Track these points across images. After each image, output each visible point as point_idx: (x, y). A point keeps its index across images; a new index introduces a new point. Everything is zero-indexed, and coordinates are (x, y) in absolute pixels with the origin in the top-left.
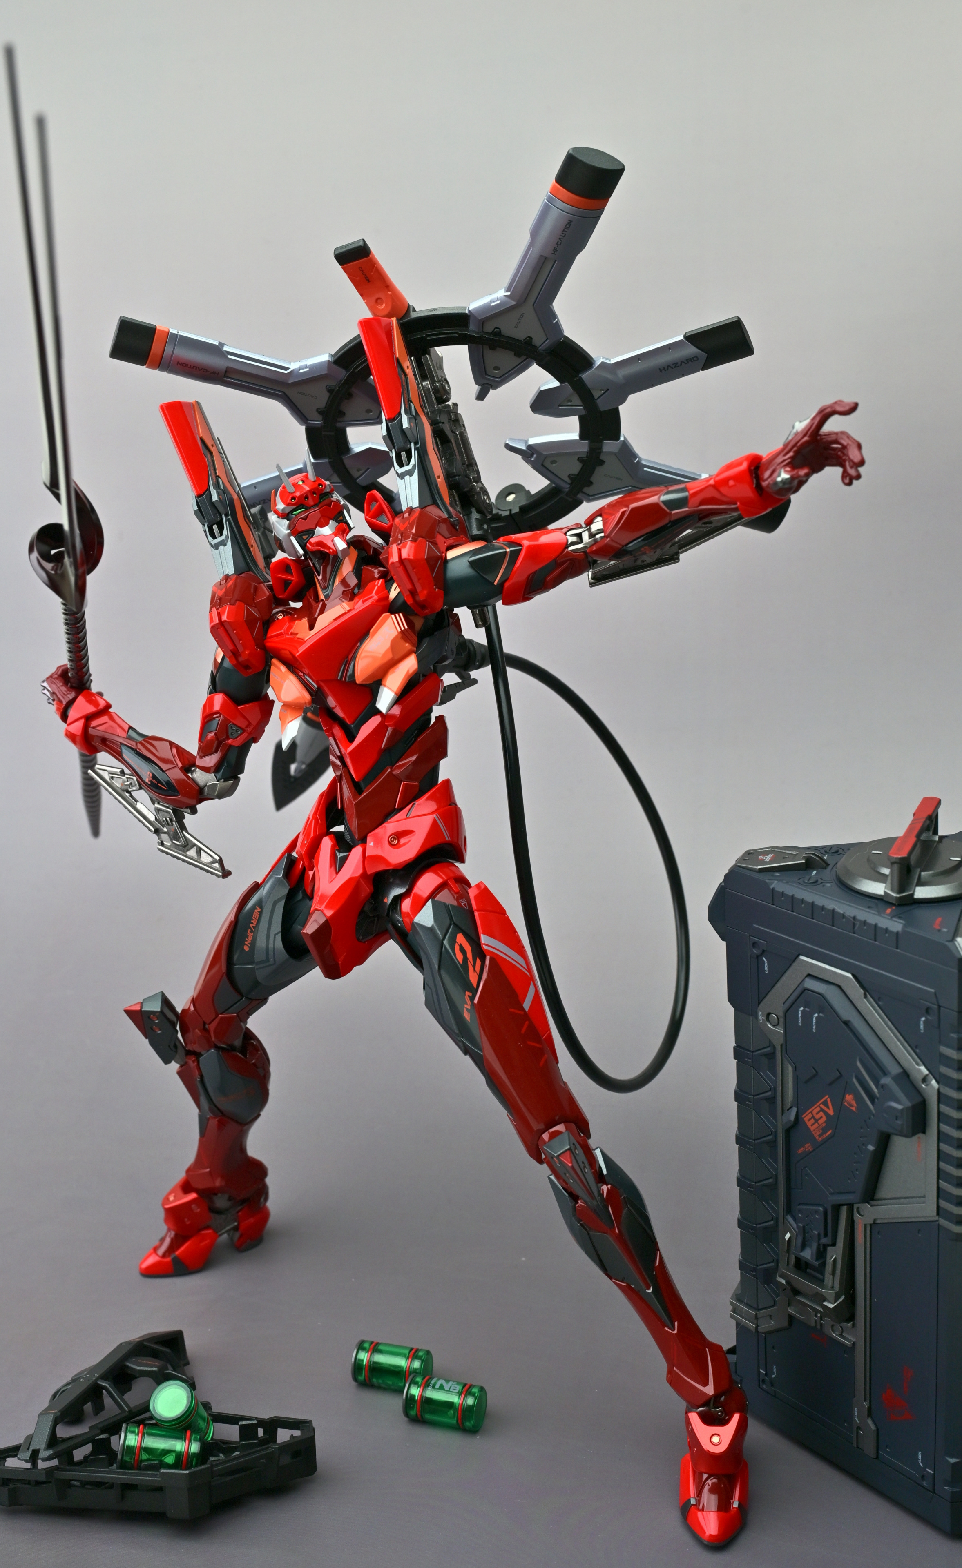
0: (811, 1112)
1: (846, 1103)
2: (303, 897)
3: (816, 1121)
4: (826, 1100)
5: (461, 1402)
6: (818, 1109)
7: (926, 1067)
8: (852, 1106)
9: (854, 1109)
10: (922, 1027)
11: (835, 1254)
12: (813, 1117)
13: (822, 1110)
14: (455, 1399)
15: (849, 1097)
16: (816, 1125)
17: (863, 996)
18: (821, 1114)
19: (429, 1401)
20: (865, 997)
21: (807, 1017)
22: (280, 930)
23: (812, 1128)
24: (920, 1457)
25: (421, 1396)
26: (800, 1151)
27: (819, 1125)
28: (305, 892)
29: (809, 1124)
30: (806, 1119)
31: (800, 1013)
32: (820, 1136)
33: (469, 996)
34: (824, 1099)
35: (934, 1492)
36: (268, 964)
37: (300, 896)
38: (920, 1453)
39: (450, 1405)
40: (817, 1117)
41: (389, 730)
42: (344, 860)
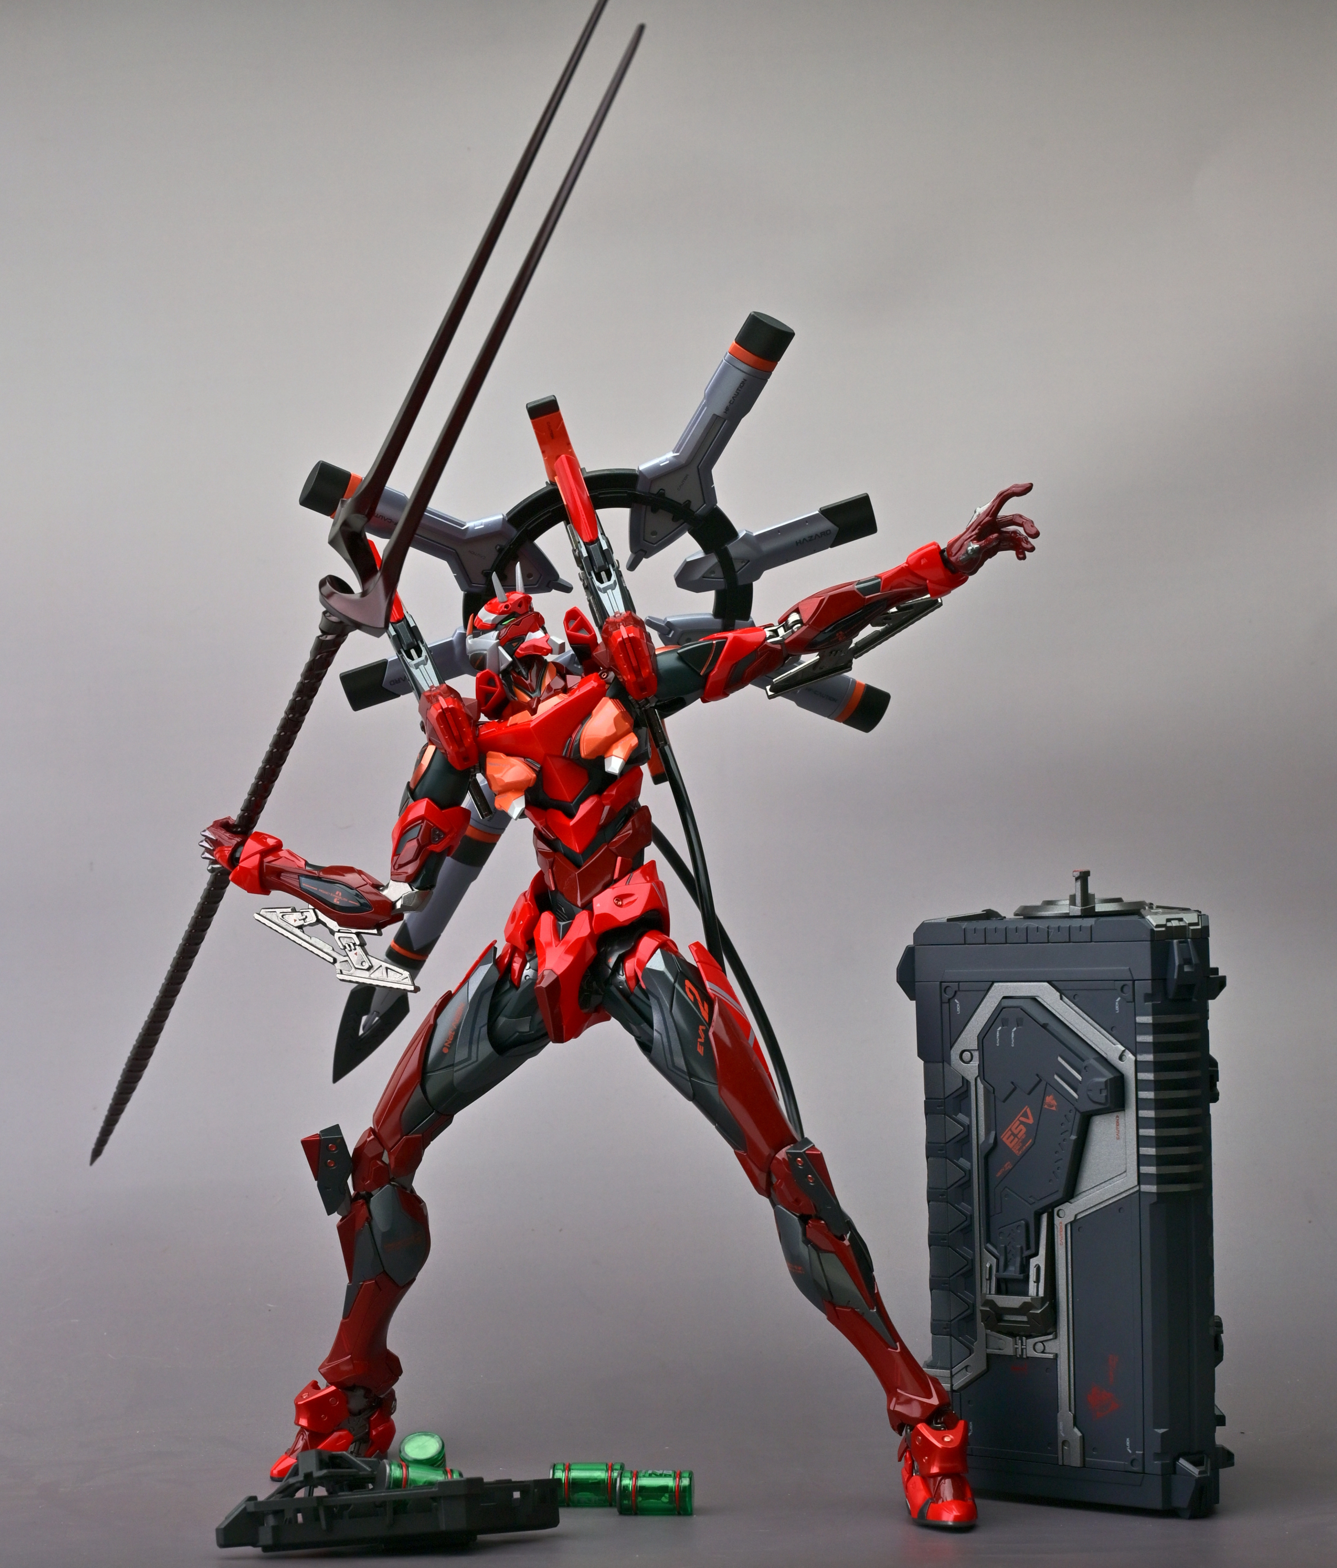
0: (1010, 1129)
1: (1046, 1106)
2: (510, 986)
3: (1015, 1136)
4: (1026, 1112)
5: (677, 1483)
6: (1018, 1122)
7: (1122, 1045)
8: (1053, 1106)
9: (1054, 1108)
10: (1117, 1008)
11: (1039, 1261)
12: (1013, 1134)
13: (1022, 1123)
14: (670, 1482)
15: (1049, 1099)
16: (1016, 1139)
17: (1059, 998)
18: (1022, 1127)
19: (643, 1489)
20: (1061, 999)
21: (1005, 1035)
22: (486, 1022)
23: (1011, 1146)
24: (1128, 1443)
25: (635, 1486)
26: (999, 1174)
27: (1019, 1139)
28: (512, 982)
29: (1008, 1142)
30: (1004, 1139)
31: (998, 1033)
32: (1019, 1150)
33: (703, 1030)
34: (1025, 1109)
35: (1144, 1473)
36: (470, 1062)
37: (508, 986)
38: (1128, 1439)
39: (664, 1489)
40: (1016, 1132)
41: (607, 808)
42: (567, 928)
